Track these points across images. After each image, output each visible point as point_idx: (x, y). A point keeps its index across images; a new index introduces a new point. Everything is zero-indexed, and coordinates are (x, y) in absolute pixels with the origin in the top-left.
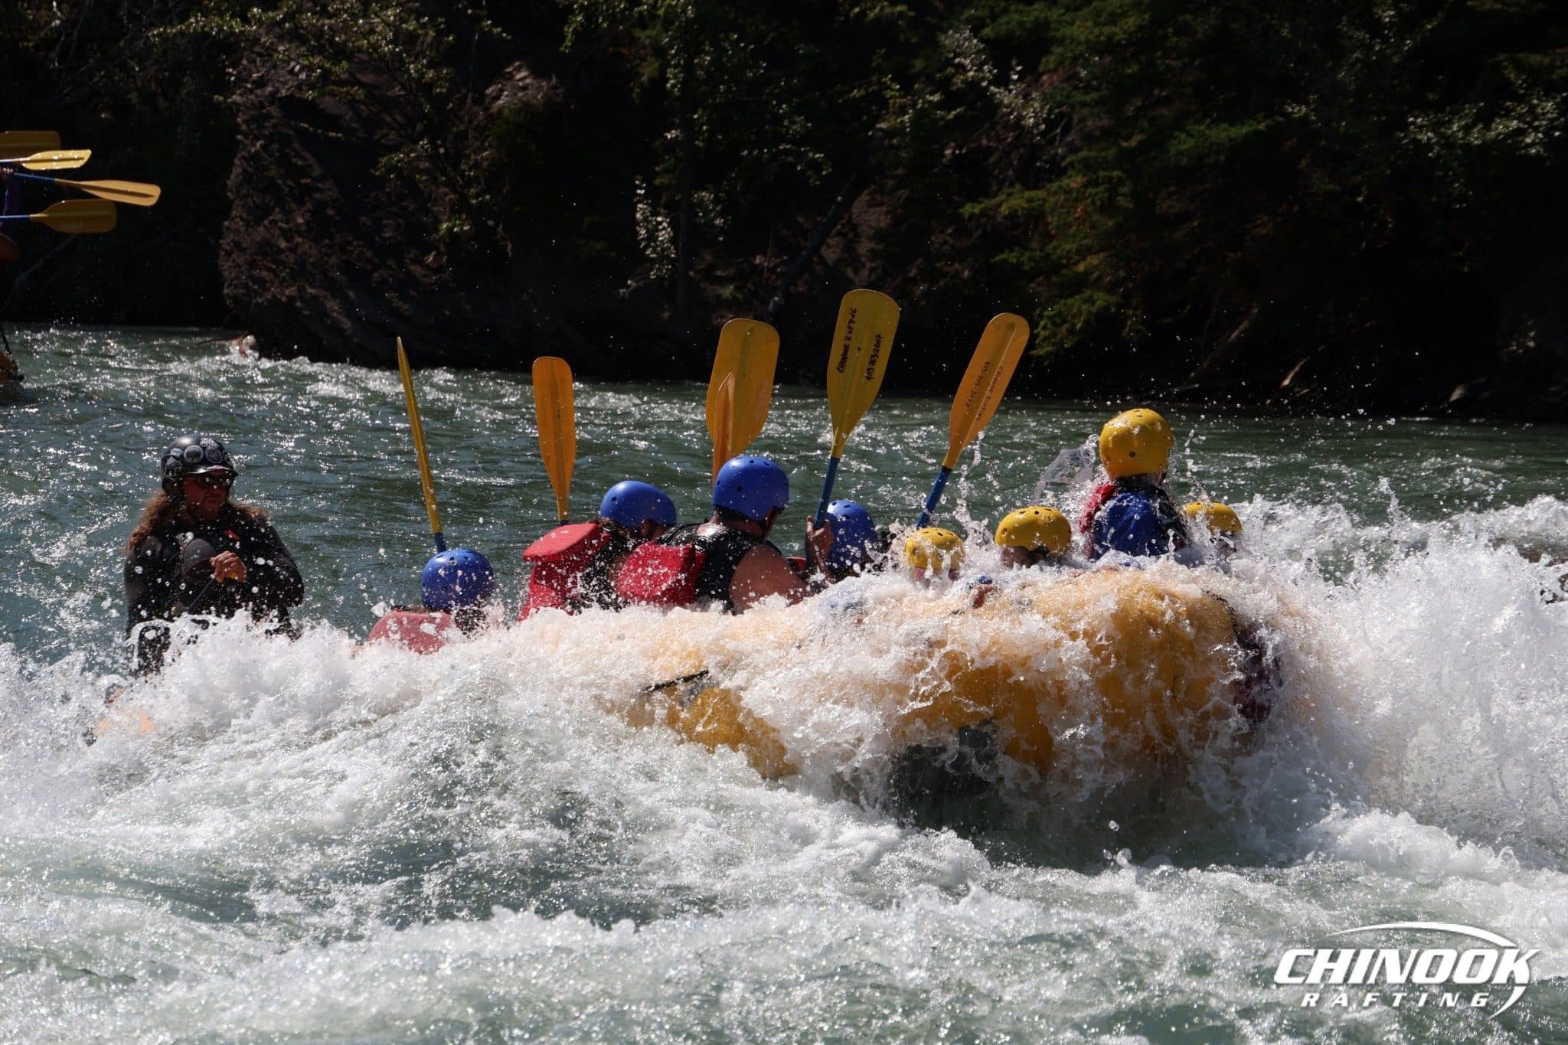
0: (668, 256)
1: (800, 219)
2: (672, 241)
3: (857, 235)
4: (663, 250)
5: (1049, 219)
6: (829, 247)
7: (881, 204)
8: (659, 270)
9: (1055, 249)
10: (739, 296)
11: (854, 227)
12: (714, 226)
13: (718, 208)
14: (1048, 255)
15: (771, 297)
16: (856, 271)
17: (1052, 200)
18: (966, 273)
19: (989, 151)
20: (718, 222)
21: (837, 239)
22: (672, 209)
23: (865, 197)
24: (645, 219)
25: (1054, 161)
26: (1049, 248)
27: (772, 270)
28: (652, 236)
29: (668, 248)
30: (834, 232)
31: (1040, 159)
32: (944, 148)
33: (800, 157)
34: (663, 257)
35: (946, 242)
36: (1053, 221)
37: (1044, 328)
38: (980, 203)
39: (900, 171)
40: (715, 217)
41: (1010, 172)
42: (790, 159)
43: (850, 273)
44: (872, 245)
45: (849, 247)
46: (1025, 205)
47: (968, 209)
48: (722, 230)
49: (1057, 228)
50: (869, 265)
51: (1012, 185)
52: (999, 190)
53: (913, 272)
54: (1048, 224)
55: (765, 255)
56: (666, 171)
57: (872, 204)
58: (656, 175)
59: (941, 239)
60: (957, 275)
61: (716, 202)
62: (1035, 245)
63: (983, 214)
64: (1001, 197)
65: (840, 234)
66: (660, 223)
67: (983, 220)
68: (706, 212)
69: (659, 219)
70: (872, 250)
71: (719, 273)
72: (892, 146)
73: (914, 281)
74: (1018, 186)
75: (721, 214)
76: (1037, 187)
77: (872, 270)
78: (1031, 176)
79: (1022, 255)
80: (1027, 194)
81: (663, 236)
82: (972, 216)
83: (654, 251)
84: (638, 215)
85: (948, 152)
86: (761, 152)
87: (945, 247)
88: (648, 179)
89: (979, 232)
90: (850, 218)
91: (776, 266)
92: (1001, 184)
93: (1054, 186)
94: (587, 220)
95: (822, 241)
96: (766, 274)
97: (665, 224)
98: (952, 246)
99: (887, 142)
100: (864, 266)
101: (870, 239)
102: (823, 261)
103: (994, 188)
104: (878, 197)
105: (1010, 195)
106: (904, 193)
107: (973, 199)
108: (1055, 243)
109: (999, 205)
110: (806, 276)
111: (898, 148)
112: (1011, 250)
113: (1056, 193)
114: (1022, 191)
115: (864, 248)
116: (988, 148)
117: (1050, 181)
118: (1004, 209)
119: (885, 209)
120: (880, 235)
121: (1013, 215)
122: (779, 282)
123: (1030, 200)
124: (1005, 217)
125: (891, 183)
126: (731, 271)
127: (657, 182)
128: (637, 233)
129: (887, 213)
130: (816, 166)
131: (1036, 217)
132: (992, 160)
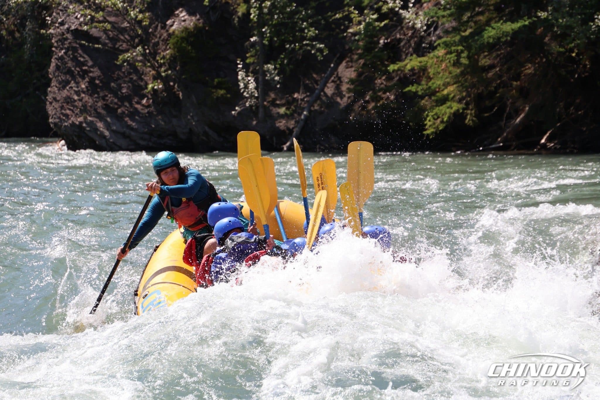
0: (254, 96)
1: (315, 76)
2: (256, 88)
3: (341, 82)
4: (252, 93)
5: (430, 70)
6: (328, 88)
7: (352, 67)
8: (250, 102)
9: (433, 84)
10: (288, 112)
11: (340, 78)
12: (274, 80)
13: (276, 72)
14: (430, 87)
15: (302, 113)
16: (341, 98)
17: (431, 61)
18: (392, 97)
19: (400, 40)
20: (277, 78)
21: (332, 84)
22: (255, 73)
23: (344, 64)
24: (243, 79)
25: (431, 44)
26: (430, 84)
27: (302, 100)
28: (246, 87)
29: (254, 92)
30: (330, 81)
31: (424, 43)
32: (379, 39)
33: (313, 47)
34: (252, 96)
35: (382, 83)
36: (431, 71)
37: (430, 121)
38: (397, 64)
39: (360, 51)
40: (275, 76)
41: (411, 50)
42: (309, 48)
43: (339, 100)
44: (348, 86)
45: (338, 87)
46: (419, 64)
47: (392, 68)
48: (278, 82)
49: (434, 74)
50: (347, 95)
51: (412, 55)
52: (406, 58)
53: (367, 98)
54: (429, 73)
55: (299, 93)
56: (252, 56)
57: (347, 67)
58: (247, 58)
59: (381, 82)
60: (388, 98)
61: (275, 69)
62: (423, 82)
63: (399, 70)
64: (407, 61)
65: (333, 81)
66: (249, 80)
67: (399, 72)
68: (271, 74)
69: (249, 78)
70: (348, 89)
71: (278, 102)
72: (355, 40)
73: (368, 102)
74: (415, 56)
75: (278, 75)
76: (423, 56)
77: (349, 98)
78: (420, 51)
79: (418, 87)
80: (420, 59)
81: (252, 86)
82: (394, 71)
83: (248, 93)
84: (240, 77)
85: (382, 41)
86: (295, 45)
87: (382, 86)
88: (243, 60)
89: (398, 78)
90: (337, 74)
91: (304, 98)
92: (407, 55)
93: (431, 55)
94: (216, 80)
95: (325, 85)
96: (300, 102)
97: (252, 81)
98: (386, 86)
99: (353, 38)
100: (345, 96)
101: (347, 83)
102: (326, 95)
103: (404, 57)
104: (350, 64)
105: (411, 60)
106: (362, 61)
107: (394, 62)
108: (432, 81)
109: (406, 65)
110: (318, 102)
111: (358, 41)
112: (413, 85)
113: (432, 58)
114: (416, 58)
115: (344, 88)
116: (400, 39)
117: (429, 53)
118: (409, 67)
119: (353, 69)
120: (352, 81)
121: (412, 69)
122: (306, 105)
123: (420, 62)
124: (409, 70)
125: (355, 57)
126: (283, 101)
127: (248, 61)
128: (239, 86)
129: (355, 71)
130: (320, 50)
131: (424, 69)
132: (402, 44)
